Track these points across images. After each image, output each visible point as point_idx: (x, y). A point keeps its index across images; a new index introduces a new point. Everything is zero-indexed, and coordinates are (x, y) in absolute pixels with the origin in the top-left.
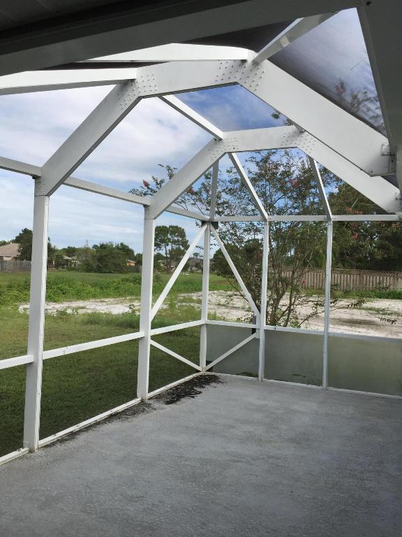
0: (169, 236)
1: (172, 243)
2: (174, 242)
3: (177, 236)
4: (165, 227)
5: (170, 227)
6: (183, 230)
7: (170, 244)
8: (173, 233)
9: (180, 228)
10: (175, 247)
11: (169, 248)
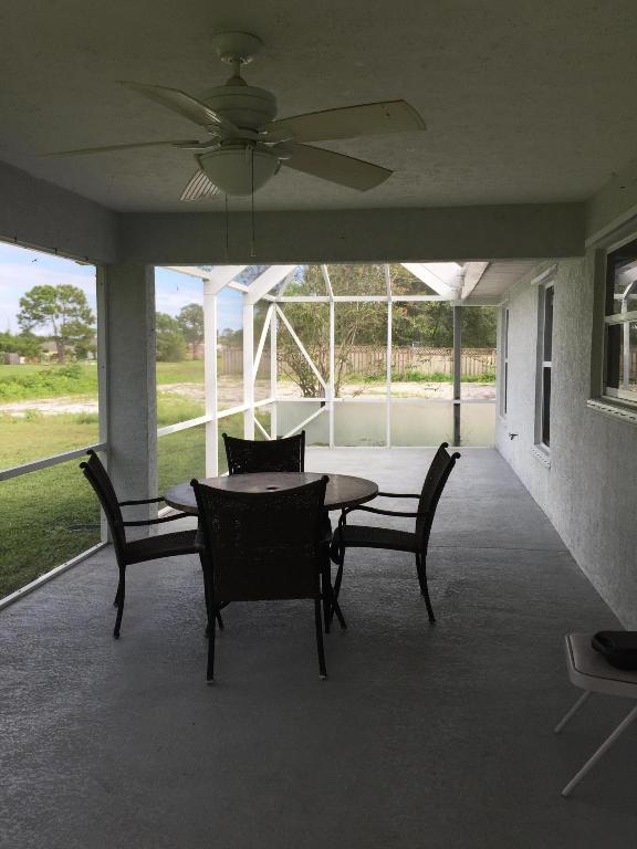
0: (59, 303)
1: (64, 313)
2: (68, 312)
3: (73, 302)
4: (50, 287)
5: (59, 287)
6: (82, 291)
7: (61, 315)
8: (64, 297)
9: (76, 289)
10: (70, 320)
11: (59, 322)
